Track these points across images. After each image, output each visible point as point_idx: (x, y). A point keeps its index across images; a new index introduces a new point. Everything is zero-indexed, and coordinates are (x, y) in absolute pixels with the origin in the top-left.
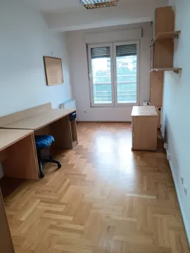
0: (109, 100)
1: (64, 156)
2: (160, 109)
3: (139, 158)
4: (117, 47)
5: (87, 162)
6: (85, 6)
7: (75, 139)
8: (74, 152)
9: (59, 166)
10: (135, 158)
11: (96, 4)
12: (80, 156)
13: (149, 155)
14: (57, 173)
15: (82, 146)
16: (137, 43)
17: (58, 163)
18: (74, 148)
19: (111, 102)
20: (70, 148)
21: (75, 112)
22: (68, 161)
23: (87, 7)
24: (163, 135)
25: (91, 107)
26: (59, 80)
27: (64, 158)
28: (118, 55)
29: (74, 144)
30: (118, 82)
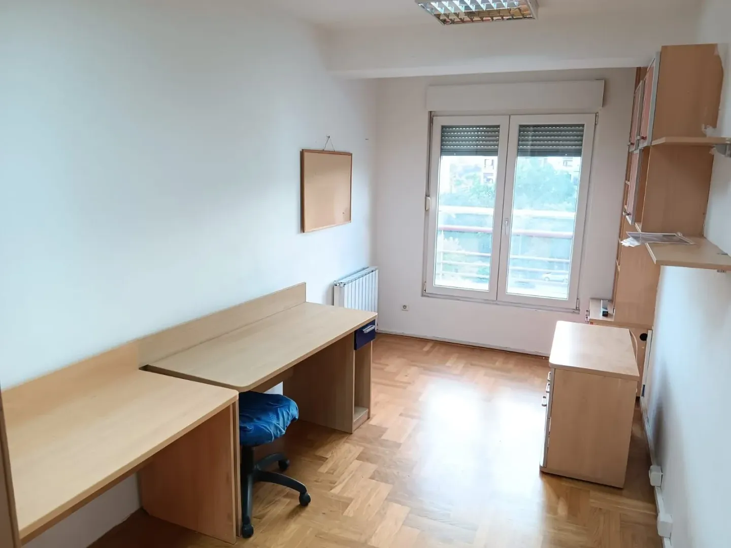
0: (481, 280)
1: (323, 459)
2: (644, 337)
3: (562, 510)
4: (523, 128)
5: (392, 498)
6: (438, 16)
7: (363, 401)
8: (357, 450)
9: (305, 501)
10: (550, 509)
11: (470, 14)
12: (371, 468)
13: (596, 500)
14: (293, 527)
15: (382, 430)
16: (587, 121)
17: (302, 490)
18: (357, 433)
19: (485, 287)
20: (345, 432)
21: (372, 323)
22: (333, 484)
23: (445, 19)
24: (649, 428)
25: (424, 293)
26: (339, 214)
27: (324, 469)
28: (522, 152)
29: (358, 417)
30: (514, 230)
